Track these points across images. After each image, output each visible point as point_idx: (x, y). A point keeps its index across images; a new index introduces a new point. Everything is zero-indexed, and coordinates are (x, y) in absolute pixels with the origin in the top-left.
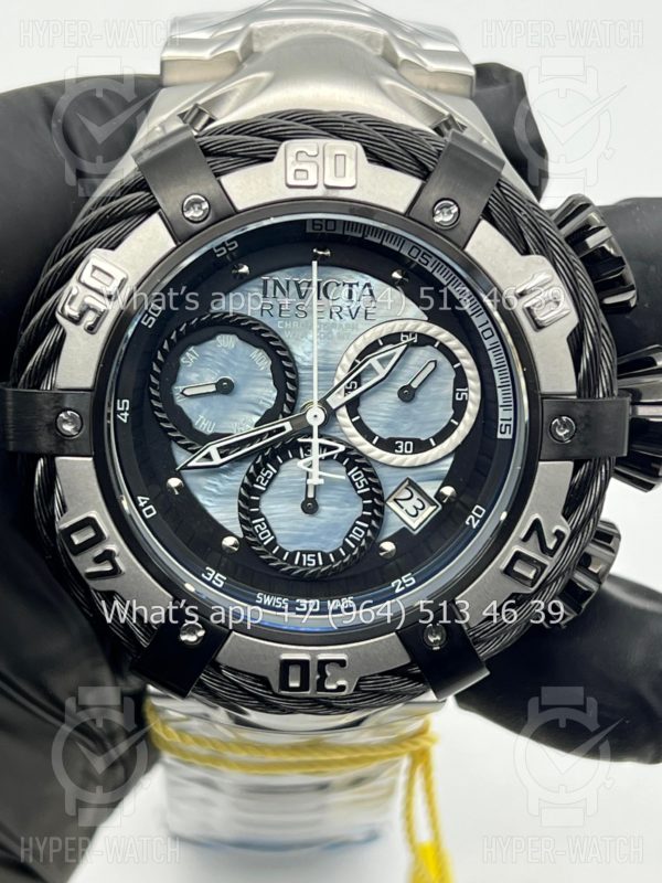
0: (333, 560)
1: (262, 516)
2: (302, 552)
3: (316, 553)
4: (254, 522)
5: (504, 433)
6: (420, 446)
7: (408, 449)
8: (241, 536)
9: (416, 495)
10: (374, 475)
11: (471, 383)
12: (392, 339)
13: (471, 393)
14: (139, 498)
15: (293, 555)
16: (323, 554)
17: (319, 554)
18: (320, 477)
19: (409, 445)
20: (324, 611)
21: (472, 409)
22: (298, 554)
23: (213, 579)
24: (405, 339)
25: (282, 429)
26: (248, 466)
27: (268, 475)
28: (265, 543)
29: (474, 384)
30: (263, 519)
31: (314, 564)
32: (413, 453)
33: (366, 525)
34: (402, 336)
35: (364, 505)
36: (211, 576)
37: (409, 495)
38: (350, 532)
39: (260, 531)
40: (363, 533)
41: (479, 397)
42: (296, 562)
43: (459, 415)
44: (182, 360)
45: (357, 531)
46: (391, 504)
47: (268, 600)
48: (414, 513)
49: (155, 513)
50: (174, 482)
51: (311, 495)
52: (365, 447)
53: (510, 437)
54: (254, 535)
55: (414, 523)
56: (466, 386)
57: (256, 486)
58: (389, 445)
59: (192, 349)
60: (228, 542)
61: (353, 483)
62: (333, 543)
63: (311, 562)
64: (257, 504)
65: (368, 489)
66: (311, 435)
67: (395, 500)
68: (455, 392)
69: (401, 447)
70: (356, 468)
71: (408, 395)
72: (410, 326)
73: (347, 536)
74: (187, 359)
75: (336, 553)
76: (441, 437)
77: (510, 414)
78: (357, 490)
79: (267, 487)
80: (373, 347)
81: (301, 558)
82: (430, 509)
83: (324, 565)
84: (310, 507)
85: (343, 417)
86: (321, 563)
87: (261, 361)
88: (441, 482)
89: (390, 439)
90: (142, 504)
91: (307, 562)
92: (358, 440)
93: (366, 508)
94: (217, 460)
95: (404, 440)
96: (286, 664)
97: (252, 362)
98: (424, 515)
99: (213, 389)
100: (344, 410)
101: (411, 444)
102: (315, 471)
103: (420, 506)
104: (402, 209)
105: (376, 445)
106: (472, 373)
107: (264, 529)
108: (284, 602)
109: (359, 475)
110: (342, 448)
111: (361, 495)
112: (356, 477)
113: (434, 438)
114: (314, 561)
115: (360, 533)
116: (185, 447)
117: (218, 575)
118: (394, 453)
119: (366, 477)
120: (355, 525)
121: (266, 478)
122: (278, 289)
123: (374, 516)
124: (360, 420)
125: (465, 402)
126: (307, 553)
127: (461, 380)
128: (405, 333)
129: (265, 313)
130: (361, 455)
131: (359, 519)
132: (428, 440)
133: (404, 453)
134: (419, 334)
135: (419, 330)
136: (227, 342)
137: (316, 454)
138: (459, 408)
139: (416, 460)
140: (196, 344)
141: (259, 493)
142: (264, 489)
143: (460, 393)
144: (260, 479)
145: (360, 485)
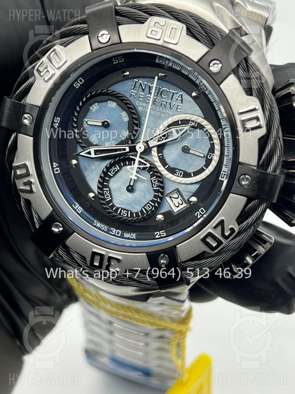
0: (135, 216)
1: (109, 188)
2: (122, 209)
3: (128, 211)
4: (104, 189)
5: (223, 177)
6: (186, 175)
7: (181, 175)
8: (97, 193)
9: (180, 198)
10: (162, 182)
11: (216, 151)
12: (185, 122)
13: (215, 156)
14: (54, 163)
15: (117, 209)
16: (131, 212)
17: (129, 212)
19: (181, 173)
20: (122, 237)
21: (214, 164)
22: (120, 209)
23: (77, 208)
24: (191, 123)
25: (125, 149)
26: (107, 163)
27: (116, 169)
28: (107, 200)
29: (217, 153)
31: (126, 216)
32: (182, 177)
33: (153, 205)
34: (190, 122)
35: (155, 195)
36: (77, 207)
37: (177, 196)
38: (145, 206)
39: (106, 194)
40: (151, 207)
41: (218, 159)
42: (118, 213)
43: (207, 165)
44: (91, 108)
45: (148, 206)
46: (168, 198)
47: (99, 225)
48: (177, 205)
49: (59, 172)
50: (74, 162)
51: (132, 184)
52: (161, 168)
53: (225, 180)
54: (102, 194)
55: (176, 210)
56: (214, 153)
57: (109, 173)
58: (172, 171)
59: (96, 104)
60: (91, 195)
61: (152, 183)
62: (137, 209)
63: (125, 215)
64: (108, 182)
65: (158, 188)
66: (136, 156)
67: (170, 197)
68: (208, 154)
69: (178, 173)
70: (155, 177)
71: (186, 150)
72: (194, 118)
73: (144, 207)
74: (93, 108)
75: (137, 214)
76: (196, 173)
77: (227, 170)
78: (153, 187)
79: (114, 175)
80: (175, 124)
81: (121, 211)
82: (184, 205)
83: (130, 217)
84: (131, 189)
85: (154, 152)
86: (129, 216)
87: (125, 117)
88: (191, 194)
89: (174, 168)
90: (55, 166)
91: (123, 214)
92: (158, 164)
93: (155, 196)
94: (93, 155)
95: (180, 170)
96: (94, 254)
97: (121, 116)
98: (181, 207)
99: (100, 124)
100: (155, 149)
101: (182, 172)
102: (134, 172)
103: (181, 203)
104: (196, 60)
105: (166, 169)
106: (217, 147)
107: (108, 194)
108: (105, 228)
109: (156, 181)
110: (148, 165)
111: (154, 190)
112: (154, 181)
113: (193, 173)
114: (126, 214)
115: (150, 207)
116: (82, 147)
117: (80, 207)
118: (174, 174)
119: (158, 182)
120: (148, 203)
121: (114, 171)
122: (140, 87)
123: (157, 201)
124: (162, 155)
125: (211, 160)
126: (124, 210)
127: (212, 150)
128: (192, 121)
129: (132, 96)
130: (158, 172)
131: (150, 201)
132: (190, 173)
133: (178, 176)
134: (198, 123)
135: (198, 121)
136: (112, 105)
137: (136, 165)
138: (208, 162)
139: (182, 180)
140: (99, 102)
141: (110, 177)
142: (112, 175)
143: (211, 155)
144: (111, 171)
145: (155, 185)
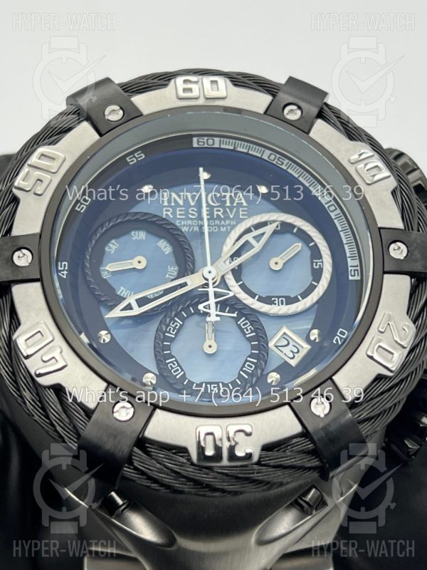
0: (231, 387)
1: (174, 357)
2: (207, 383)
3: (217, 383)
4: (167, 361)
5: (354, 275)
6: (291, 300)
7: (282, 303)
8: (157, 372)
9: (292, 343)
10: (258, 322)
11: (323, 254)
13: (324, 262)
15: (199, 385)
16: (223, 384)
17: (220, 384)
18: (217, 315)
19: (282, 301)
21: (327, 273)
22: (204, 384)
24: (271, 226)
25: (185, 285)
27: (176, 325)
28: (177, 377)
29: (326, 255)
30: (174, 359)
32: (286, 305)
33: (255, 361)
35: (252, 346)
37: (286, 343)
38: (243, 366)
39: (172, 368)
40: (254, 366)
42: (203, 391)
43: (317, 279)
45: (249, 366)
46: (273, 347)
48: (291, 355)
52: (248, 300)
53: (359, 278)
54: (167, 370)
55: (293, 363)
56: (320, 257)
57: (167, 335)
58: (267, 300)
59: (113, 241)
61: (242, 330)
62: (230, 376)
64: (169, 348)
65: (254, 334)
68: (312, 263)
69: (276, 302)
70: (244, 318)
72: (273, 217)
73: (241, 370)
74: (110, 248)
75: (234, 383)
76: (305, 294)
77: (357, 262)
78: (245, 334)
79: (176, 335)
80: (247, 231)
81: (206, 387)
85: (231, 280)
86: (222, 390)
87: (165, 247)
88: (310, 327)
89: (267, 297)
91: (211, 390)
92: (243, 296)
93: (253, 348)
95: (278, 297)
98: (299, 356)
100: (231, 275)
101: (284, 299)
102: (213, 311)
103: (296, 350)
105: (258, 300)
107: (175, 367)
109: (247, 324)
111: (249, 338)
112: (244, 325)
113: (300, 294)
115: (251, 367)
118: (272, 305)
119: (251, 325)
120: (247, 361)
121: (174, 328)
123: (260, 354)
124: (243, 284)
125: (321, 269)
126: (211, 383)
127: (316, 254)
128: (271, 221)
129: (167, 217)
130: (247, 308)
131: (249, 357)
132: (296, 296)
133: (279, 306)
134: (281, 222)
136: (140, 235)
138: (317, 274)
139: (289, 309)
140: (117, 237)
141: (171, 340)
142: (174, 336)
143: (317, 263)
144: (170, 329)
145: (247, 331)
